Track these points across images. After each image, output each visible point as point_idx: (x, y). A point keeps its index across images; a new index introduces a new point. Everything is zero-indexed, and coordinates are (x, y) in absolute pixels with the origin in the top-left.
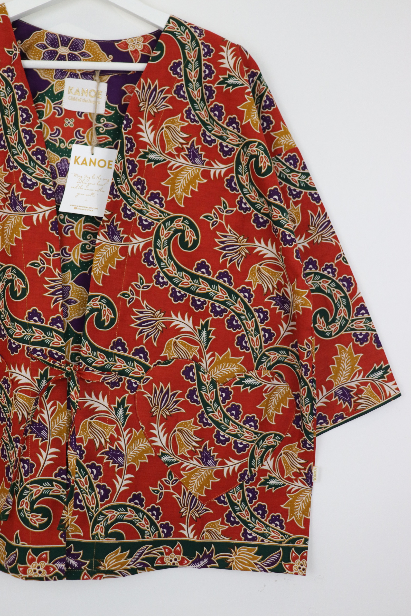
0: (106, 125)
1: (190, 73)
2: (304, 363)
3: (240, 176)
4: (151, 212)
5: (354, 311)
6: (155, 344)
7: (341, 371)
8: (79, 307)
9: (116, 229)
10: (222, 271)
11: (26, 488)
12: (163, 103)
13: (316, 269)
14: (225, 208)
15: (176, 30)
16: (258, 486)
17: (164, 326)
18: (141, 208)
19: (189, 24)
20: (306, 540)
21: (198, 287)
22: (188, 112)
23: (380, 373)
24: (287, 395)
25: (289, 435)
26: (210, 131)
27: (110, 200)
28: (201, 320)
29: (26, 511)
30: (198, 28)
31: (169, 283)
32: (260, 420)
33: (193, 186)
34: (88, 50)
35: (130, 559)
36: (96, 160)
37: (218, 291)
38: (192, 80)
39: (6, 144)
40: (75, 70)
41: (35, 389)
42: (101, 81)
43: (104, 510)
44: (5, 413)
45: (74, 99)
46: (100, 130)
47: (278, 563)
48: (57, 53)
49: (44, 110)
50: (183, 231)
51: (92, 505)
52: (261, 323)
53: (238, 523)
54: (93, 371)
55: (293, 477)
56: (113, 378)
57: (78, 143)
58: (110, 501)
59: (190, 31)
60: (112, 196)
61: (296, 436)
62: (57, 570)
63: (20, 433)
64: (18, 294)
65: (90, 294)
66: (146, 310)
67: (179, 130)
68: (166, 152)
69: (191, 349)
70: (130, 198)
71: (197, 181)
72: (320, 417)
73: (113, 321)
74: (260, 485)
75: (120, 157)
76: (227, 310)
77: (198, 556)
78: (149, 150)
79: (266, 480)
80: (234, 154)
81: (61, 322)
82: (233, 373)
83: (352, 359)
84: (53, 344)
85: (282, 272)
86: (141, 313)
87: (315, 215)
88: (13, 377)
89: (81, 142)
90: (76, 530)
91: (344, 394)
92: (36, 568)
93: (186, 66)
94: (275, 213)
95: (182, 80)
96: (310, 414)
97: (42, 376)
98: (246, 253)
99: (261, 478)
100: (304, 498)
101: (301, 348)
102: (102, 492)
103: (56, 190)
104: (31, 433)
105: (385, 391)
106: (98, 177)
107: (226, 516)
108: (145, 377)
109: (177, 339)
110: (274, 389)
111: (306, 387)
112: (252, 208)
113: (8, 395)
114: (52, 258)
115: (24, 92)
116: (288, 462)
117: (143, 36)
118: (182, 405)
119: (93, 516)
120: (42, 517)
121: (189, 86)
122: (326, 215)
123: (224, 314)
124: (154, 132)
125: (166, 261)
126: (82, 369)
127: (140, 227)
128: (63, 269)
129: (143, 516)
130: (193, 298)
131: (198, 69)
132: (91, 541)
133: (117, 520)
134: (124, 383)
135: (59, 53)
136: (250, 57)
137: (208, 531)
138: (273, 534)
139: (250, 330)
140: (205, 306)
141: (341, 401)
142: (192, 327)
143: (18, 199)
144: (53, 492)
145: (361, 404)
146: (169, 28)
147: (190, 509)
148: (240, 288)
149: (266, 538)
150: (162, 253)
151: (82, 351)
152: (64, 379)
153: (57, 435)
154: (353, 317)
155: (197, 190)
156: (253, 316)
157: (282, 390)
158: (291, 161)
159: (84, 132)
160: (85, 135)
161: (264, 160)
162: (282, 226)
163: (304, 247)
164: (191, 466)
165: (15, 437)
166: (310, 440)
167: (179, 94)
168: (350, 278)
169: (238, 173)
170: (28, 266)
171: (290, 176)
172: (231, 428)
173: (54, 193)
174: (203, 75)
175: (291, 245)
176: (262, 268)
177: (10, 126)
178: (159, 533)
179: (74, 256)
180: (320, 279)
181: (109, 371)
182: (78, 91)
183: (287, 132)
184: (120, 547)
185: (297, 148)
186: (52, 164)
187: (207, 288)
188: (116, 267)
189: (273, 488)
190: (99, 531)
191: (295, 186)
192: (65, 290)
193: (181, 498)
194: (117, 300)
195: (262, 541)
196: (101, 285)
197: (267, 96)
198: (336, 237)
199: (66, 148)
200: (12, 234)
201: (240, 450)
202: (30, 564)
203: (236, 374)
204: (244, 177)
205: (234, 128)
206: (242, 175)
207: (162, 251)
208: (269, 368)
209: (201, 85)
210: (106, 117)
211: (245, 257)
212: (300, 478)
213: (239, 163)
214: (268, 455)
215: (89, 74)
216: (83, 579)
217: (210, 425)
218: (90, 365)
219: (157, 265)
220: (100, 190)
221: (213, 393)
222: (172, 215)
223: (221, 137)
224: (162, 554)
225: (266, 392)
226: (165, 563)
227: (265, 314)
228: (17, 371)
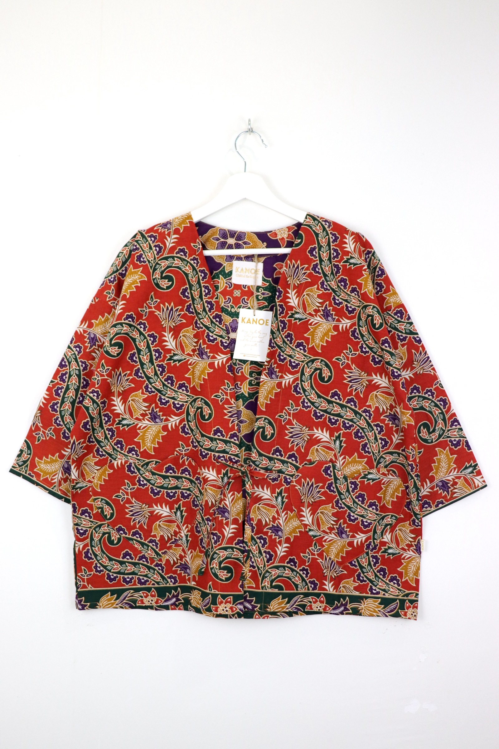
0: (263, 294)
1: (322, 254)
2: (410, 463)
3: (361, 328)
4: (298, 356)
5: (449, 423)
6: (303, 451)
7: (441, 468)
8: (248, 425)
9: (274, 370)
10: (350, 398)
11: (215, 553)
12: (304, 277)
13: (419, 393)
14: (351, 352)
15: (311, 223)
16: (380, 554)
17: (309, 437)
18: (291, 353)
19: (322, 218)
20: (417, 594)
21: (333, 409)
22: (322, 283)
23: (470, 469)
24: (399, 486)
25: (402, 516)
26: (338, 296)
27: (269, 350)
28: (335, 433)
29: (216, 568)
30: (327, 222)
31: (312, 406)
32: (380, 504)
33: (327, 337)
34: (248, 240)
35: (288, 605)
36: (257, 319)
37: (347, 412)
38: (324, 260)
39: (194, 311)
40: (240, 255)
41: (220, 483)
42: (259, 261)
43: (269, 569)
44: (198, 501)
45: (240, 276)
46: (259, 297)
47: (396, 610)
48: (227, 243)
49: (219, 285)
50: (321, 370)
51: (261, 565)
52: (378, 434)
53: (365, 581)
54: (260, 470)
55: (406, 548)
56: (274, 475)
57: (243, 307)
58: (273, 563)
59: (322, 224)
60: (270, 348)
61: (408, 517)
62: (238, 610)
63: (211, 515)
64: (206, 417)
65: (257, 416)
66: (296, 426)
67: (316, 296)
68: (307, 312)
69: (328, 453)
70: (282, 347)
71: (330, 334)
72: (426, 503)
73: (273, 435)
74: (381, 553)
75: (275, 319)
76: (354, 426)
77: (337, 604)
78: (295, 311)
79: (386, 550)
80: (356, 313)
81: (237, 436)
82: (359, 471)
83: (449, 459)
84: (232, 452)
85: (393, 397)
86: (292, 428)
87: (418, 353)
88: (203, 476)
89: (246, 307)
90: (250, 583)
91: (443, 486)
92: (224, 608)
93: (320, 250)
94: (386, 357)
95: (317, 260)
96: (416, 500)
97: (224, 475)
98: (366, 384)
99: (382, 548)
100: (415, 564)
101: (408, 452)
102: (268, 556)
103: (230, 342)
104: (218, 514)
105: (474, 483)
106: (259, 332)
107: (357, 576)
108: (296, 474)
109: (318, 446)
110: (389, 482)
111: (413, 480)
112: (370, 351)
113: (200, 488)
114: (229, 391)
115: (205, 274)
116: (402, 536)
117: (287, 227)
118: (323, 494)
119: (262, 573)
120: (227, 573)
121: (322, 264)
122: (426, 353)
123: (352, 428)
124: (298, 299)
125: (309, 391)
126: (252, 469)
127: (290, 367)
128: (237, 399)
129: (297, 574)
130: (329, 417)
131: (328, 251)
132: (261, 590)
133: (278, 576)
134: (282, 479)
135: (228, 243)
136: (366, 240)
137: (343, 587)
138: (392, 590)
139: (371, 439)
140: (338, 423)
141: (441, 490)
142: (329, 438)
143: (204, 350)
144: (234, 555)
145: (456, 492)
146: (306, 222)
147: (330, 571)
148: (363, 409)
149: (387, 593)
150: (307, 385)
151: (252, 456)
152: (240, 476)
153: (236, 516)
154: (448, 428)
155: (330, 340)
156: (373, 430)
157: (395, 483)
158: (399, 315)
159: (248, 300)
160: (249, 302)
161: (377, 318)
162: (391, 366)
163: (410, 377)
164: (330, 538)
165: (206, 517)
166: (418, 519)
167: (315, 270)
168: (446, 399)
169: (359, 326)
170: (212, 397)
171: (398, 326)
172: (359, 510)
173: (228, 346)
174: (332, 256)
175: (398, 379)
176: (379, 394)
177: (196, 298)
178: (308, 587)
179: (244, 389)
180: (422, 401)
181: (271, 471)
182: (242, 270)
183: (395, 293)
184: (281, 596)
185: (403, 304)
186: (226, 323)
187: (339, 410)
188: (275, 397)
189: (391, 555)
190: (266, 584)
191: (402, 332)
192: (239, 413)
193: (324, 562)
194: (276, 420)
195: (384, 595)
196: (264, 410)
197: (379, 267)
198: (434, 369)
199: (236, 311)
200: (201, 375)
201: (365, 526)
202: (220, 605)
203: (361, 471)
204: (364, 329)
205: (355, 294)
206: (362, 327)
207: (306, 384)
208: (386, 467)
209: (331, 263)
210: (263, 288)
211: (366, 387)
212: (411, 548)
213: (360, 319)
214: (386, 531)
215: (250, 257)
216: (255, 618)
217: (343, 508)
218: (258, 466)
219: (303, 394)
220: (261, 341)
221: (345, 485)
222: (313, 358)
223: (346, 301)
224: (310, 602)
225: (383, 484)
226: (313, 609)
227: (381, 427)
228: (207, 471)
